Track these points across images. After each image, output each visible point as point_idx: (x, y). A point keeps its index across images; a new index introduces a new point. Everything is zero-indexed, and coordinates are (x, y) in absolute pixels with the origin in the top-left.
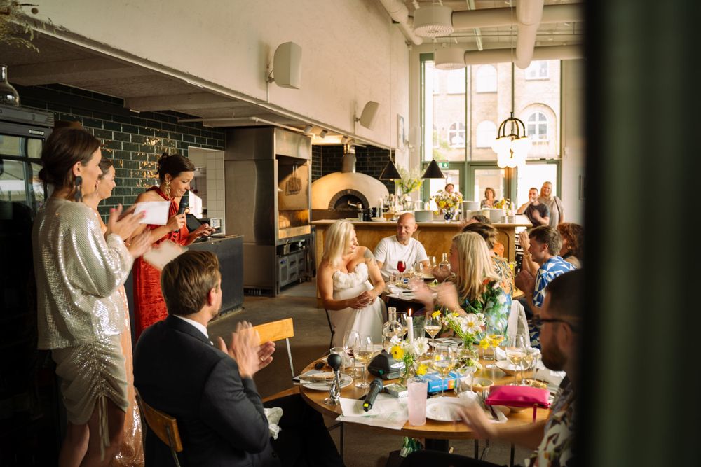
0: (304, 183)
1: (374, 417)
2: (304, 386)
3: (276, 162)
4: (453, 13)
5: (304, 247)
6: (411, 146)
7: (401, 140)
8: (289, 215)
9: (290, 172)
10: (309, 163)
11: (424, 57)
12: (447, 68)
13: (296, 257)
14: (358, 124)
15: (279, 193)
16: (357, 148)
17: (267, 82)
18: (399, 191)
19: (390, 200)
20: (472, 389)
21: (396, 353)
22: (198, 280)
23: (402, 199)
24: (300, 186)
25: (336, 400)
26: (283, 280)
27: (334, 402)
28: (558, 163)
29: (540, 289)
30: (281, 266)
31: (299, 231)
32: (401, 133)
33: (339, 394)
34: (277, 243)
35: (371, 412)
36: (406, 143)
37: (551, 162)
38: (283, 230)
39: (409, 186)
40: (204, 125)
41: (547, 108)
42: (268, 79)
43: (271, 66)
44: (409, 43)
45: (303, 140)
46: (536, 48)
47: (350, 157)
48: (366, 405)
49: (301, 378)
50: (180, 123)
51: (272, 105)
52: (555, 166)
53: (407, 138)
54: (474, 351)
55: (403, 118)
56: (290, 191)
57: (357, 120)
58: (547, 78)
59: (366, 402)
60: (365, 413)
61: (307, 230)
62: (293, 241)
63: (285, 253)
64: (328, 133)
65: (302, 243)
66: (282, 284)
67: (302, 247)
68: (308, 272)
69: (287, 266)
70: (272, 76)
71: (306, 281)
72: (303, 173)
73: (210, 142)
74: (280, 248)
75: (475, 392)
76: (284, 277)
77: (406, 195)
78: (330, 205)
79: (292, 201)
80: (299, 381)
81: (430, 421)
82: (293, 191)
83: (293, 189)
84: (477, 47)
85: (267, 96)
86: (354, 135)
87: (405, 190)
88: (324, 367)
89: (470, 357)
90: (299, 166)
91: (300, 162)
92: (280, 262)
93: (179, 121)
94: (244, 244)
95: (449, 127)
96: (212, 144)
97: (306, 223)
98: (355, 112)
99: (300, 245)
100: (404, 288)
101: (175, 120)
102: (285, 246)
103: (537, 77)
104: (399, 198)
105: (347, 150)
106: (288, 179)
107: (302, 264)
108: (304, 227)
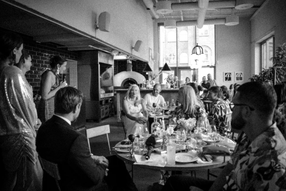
0: (111, 75)
1: (151, 162)
2: (117, 150)
3: (99, 65)
4: (172, 4)
5: (111, 102)
6: (154, 61)
7: (150, 58)
8: (105, 89)
9: (105, 70)
10: (113, 67)
11: (160, 24)
12: (169, 28)
13: (108, 106)
14: (133, 50)
15: (100, 78)
16: (133, 61)
17: (96, 29)
18: (150, 79)
19: (147, 82)
20: (194, 149)
21: (159, 134)
22: (73, 97)
23: (151, 82)
24: (109, 76)
25: (133, 156)
26: (102, 116)
27: (132, 156)
28: (215, 67)
29: (215, 113)
30: (102, 110)
31: (109, 95)
32: (150, 55)
33: (134, 153)
34: (100, 100)
35: (149, 160)
36: (153, 59)
37: (211, 67)
38: (102, 94)
39: (154, 77)
40: (68, 50)
41: (208, 47)
42: (96, 28)
43: (98, 22)
44: (153, 18)
45: (110, 57)
46: (205, 20)
47: (130, 65)
48: (147, 157)
49: (115, 148)
50: (58, 48)
51: (98, 39)
52: (213, 69)
53: (153, 58)
54: (192, 135)
55: (151, 49)
56: (105, 78)
57: (133, 48)
58: (208, 35)
59: (147, 156)
60: (146, 161)
61: (112, 95)
62: (106, 99)
63: (103, 104)
64: (121, 53)
65: (110, 100)
66: (102, 117)
67: (110, 102)
68: (113, 112)
69: (104, 109)
70: (98, 26)
71: (112, 116)
72: (110, 71)
73: (71, 57)
74: (101, 102)
75: (196, 150)
76: (103, 114)
77: (153, 81)
78: (121, 85)
79: (106, 83)
80: (114, 149)
81: (177, 163)
82: (106, 78)
83: (106, 77)
84: (181, 20)
85: (96, 35)
86: (132, 54)
87: (153, 78)
88: (125, 143)
89: (190, 137)
90: (109, 68)
91: (109, 66)
92: (101, 107)
93: (57, 47)
94: (86, 100)
95: (169, 55)
96: (72, 58)
97: (112, 92)
98: (132, 45)
99: (109, 101)
100: (156, 114)
101: (56, 47)
102: (103, 101)
103: (204, 35)
104: (150, 81)
105: (128, 62)
106: (104, 73)
107: (110, 109)
108: (111, 93)
